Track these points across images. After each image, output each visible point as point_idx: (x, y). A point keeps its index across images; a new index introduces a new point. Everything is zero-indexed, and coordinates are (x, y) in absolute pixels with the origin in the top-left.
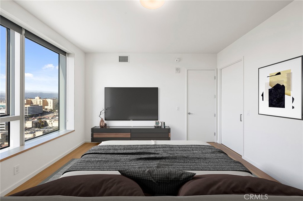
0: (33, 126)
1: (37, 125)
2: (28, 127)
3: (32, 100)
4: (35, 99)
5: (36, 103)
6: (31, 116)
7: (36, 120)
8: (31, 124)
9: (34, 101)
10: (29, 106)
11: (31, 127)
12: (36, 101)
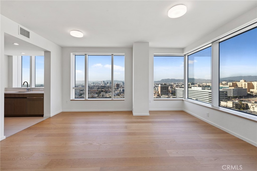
0: (233, 106)
1: (238, 106)
2: (228, 106)
3: (237, 83)
4: (240, 82)
5: (241, 86)
6: (235, 97)
7: (237, 101)
8: (232, 104)
9: (239, 84)
10: (233, 88)
11: (232, 107)
12: (241, 84)
